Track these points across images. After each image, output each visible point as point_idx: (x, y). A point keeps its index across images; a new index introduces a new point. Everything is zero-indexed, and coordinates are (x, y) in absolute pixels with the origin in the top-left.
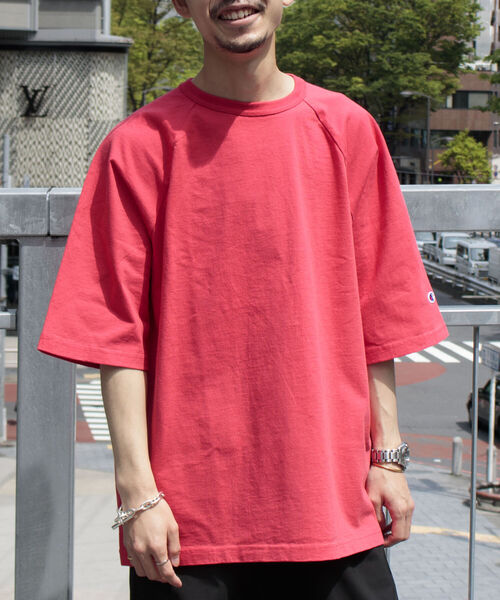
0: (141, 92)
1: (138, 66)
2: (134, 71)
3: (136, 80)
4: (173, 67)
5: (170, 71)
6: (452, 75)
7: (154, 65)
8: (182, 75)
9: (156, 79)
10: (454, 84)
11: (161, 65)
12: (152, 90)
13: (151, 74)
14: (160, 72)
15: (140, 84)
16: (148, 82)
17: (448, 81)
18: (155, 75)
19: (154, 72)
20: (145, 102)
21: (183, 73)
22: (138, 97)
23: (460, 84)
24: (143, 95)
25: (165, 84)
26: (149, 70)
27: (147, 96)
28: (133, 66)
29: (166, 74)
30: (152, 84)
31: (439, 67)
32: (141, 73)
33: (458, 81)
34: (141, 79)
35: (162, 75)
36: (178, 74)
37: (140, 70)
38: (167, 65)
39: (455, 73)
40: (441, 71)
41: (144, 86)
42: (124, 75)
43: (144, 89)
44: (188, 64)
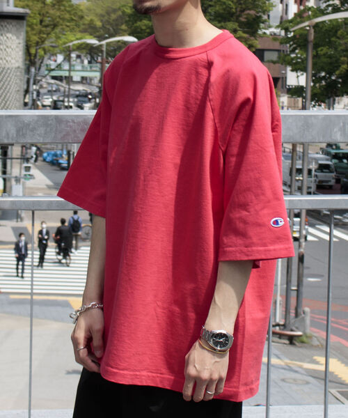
0: (35, 48)
1: (33, 29)
2: (30, 33)
3: (32, 39)
4: (57, 30)
5: (55, 33)
6: (252, 38)
7: (44, 29)
8: (64, 36)
9: (45, 39)
10: (254, 45)
11: (49, 29)
12: (43, 46)
13: (42, 35)
14: (48, 34)
15: (34, 42)
16: (40, 41)
17: (250, 42)
18: (45, 36)
19: (44, 34)
20: (38, 54)
21: (65, 35)
22: (33, 51)
23: (259, 44)
24: (36, 50)
25: (52, 42)
26: (40, 32)
27: (39, 51)
28: (29, 29)
29: (53, 35)
30: (43, 42)
31: (244, 32)
32: (35, 35)
33: (257, 42)
34: (35, 38)
35: (50, 36)
36: (61, 36)
37: (34, 32)
38: (53, 29)
39: (255, 37)
40: (245, 35)
41: (37, 43)
42: (23, 35)
43: (36, 46)
44: (68, 29)
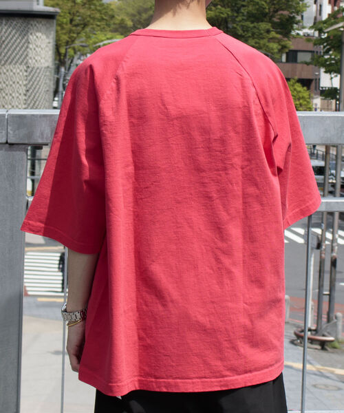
0: (65, 47)
1: (63, 28)
2: (60, 32)
3: (61, 38)
4: (87, 29)
5: (86, 33)
6: (286, 39)
7: (74, 28)
8: (94, 36)
9: (75, 38)
10: (288, 45)
11: (79, 28)
12: (72, 46)
13: (72, 35)
14: (78, 33)
15: (64, 41)
16: (70, 40)
17: (283, 43)
18: (75, 35)
19: (74, 33)
20: (68, 54)
21: (95, 34)
22: (63, 50)
23: (292, 45)
24: (66, 49)
25: (82, 42)
26: (71, 31)
27: (69, 50)
28: (59, 28)
29: (83, 34)
30: (73, 41)
31: (277, 33)
32: (65, 34)
33: (290, 43)
34: (65, 38)
35: (80, 35)
36: (91, 35)
37: (64, 31)
38: (83, 28)
39: (288, 37)
40: (279, 36)
41: (67, 43)
42: (53, 35)
43: (66, 45)
44: (99, 28)
